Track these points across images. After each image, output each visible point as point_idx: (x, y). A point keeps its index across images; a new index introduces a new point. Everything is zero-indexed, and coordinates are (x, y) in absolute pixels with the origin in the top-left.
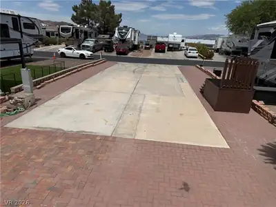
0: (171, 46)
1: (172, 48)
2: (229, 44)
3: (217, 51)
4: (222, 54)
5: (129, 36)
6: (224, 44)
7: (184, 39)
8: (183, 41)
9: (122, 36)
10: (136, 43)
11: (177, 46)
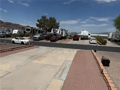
0: (82, 37)
1: (83, 38)
2: (116, 36)
3: (109, 40)
4: (112, 42)
5: (58, 32)
6: (114, 36)
7: (90, 33)
8: (89, 35)
9: (54, 32)
10: (64, 36)
11: (86, 37)
